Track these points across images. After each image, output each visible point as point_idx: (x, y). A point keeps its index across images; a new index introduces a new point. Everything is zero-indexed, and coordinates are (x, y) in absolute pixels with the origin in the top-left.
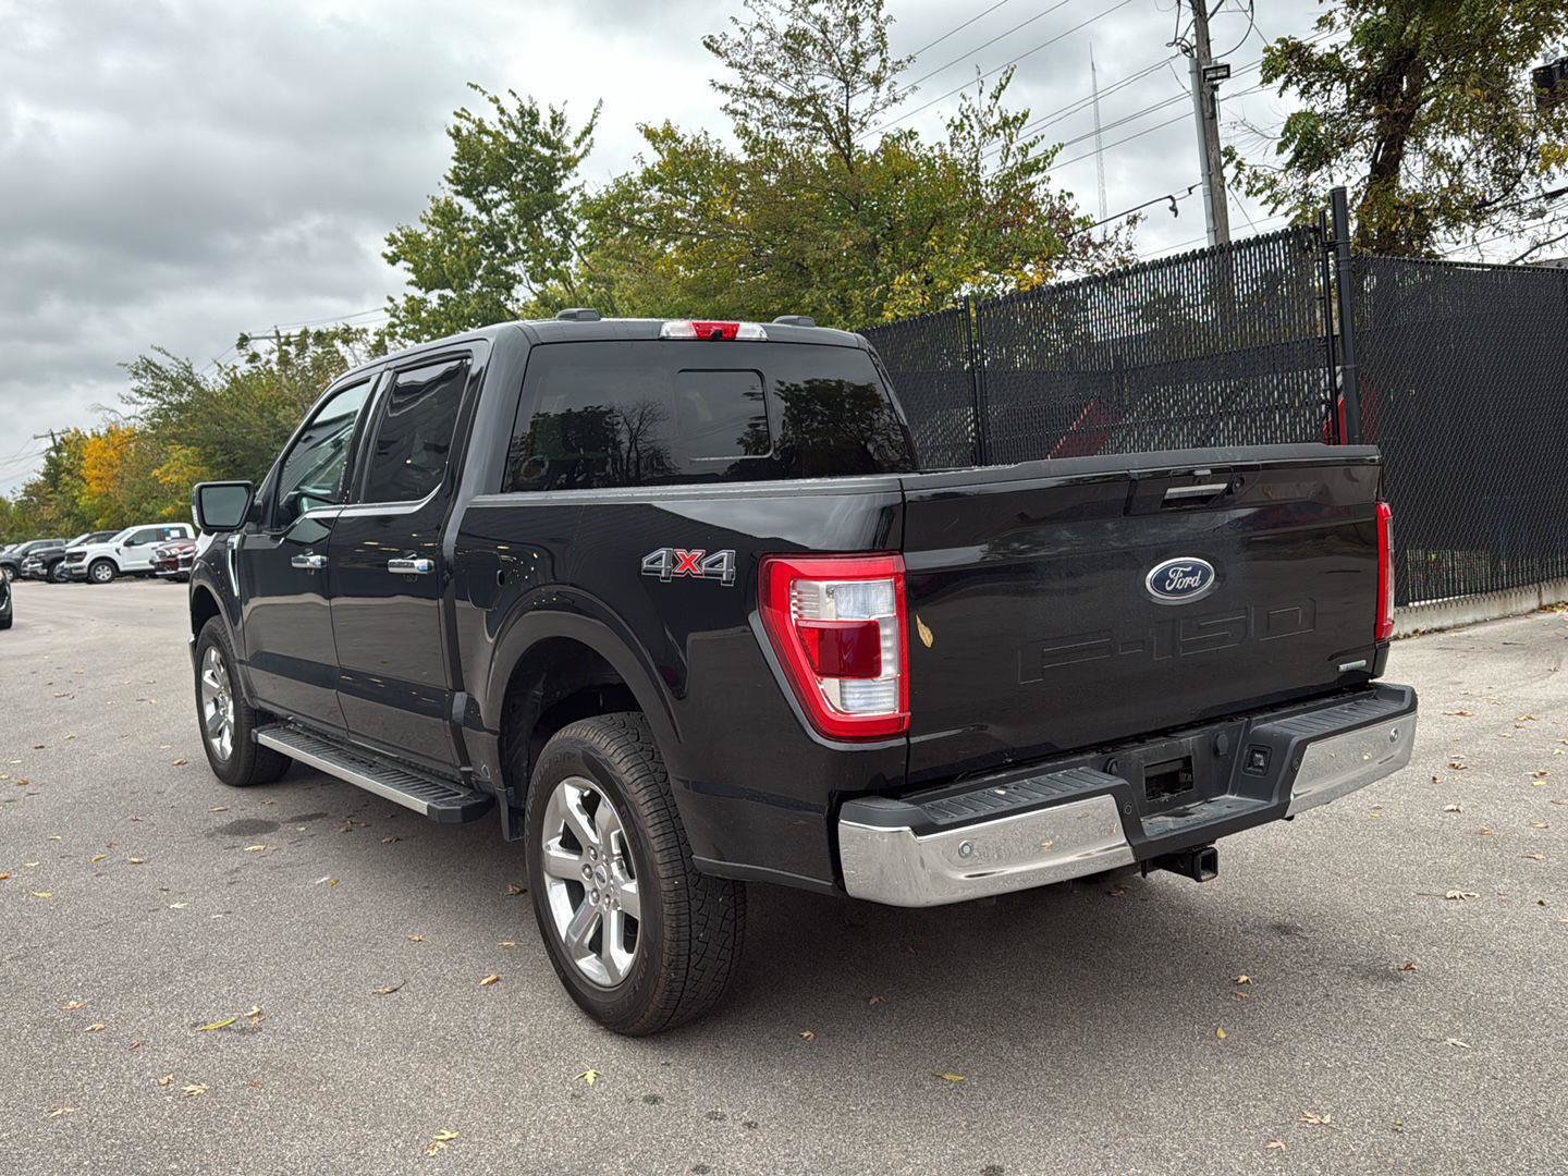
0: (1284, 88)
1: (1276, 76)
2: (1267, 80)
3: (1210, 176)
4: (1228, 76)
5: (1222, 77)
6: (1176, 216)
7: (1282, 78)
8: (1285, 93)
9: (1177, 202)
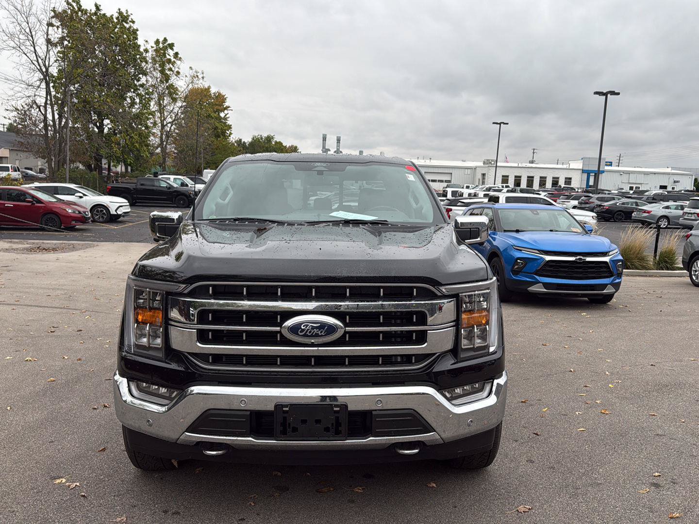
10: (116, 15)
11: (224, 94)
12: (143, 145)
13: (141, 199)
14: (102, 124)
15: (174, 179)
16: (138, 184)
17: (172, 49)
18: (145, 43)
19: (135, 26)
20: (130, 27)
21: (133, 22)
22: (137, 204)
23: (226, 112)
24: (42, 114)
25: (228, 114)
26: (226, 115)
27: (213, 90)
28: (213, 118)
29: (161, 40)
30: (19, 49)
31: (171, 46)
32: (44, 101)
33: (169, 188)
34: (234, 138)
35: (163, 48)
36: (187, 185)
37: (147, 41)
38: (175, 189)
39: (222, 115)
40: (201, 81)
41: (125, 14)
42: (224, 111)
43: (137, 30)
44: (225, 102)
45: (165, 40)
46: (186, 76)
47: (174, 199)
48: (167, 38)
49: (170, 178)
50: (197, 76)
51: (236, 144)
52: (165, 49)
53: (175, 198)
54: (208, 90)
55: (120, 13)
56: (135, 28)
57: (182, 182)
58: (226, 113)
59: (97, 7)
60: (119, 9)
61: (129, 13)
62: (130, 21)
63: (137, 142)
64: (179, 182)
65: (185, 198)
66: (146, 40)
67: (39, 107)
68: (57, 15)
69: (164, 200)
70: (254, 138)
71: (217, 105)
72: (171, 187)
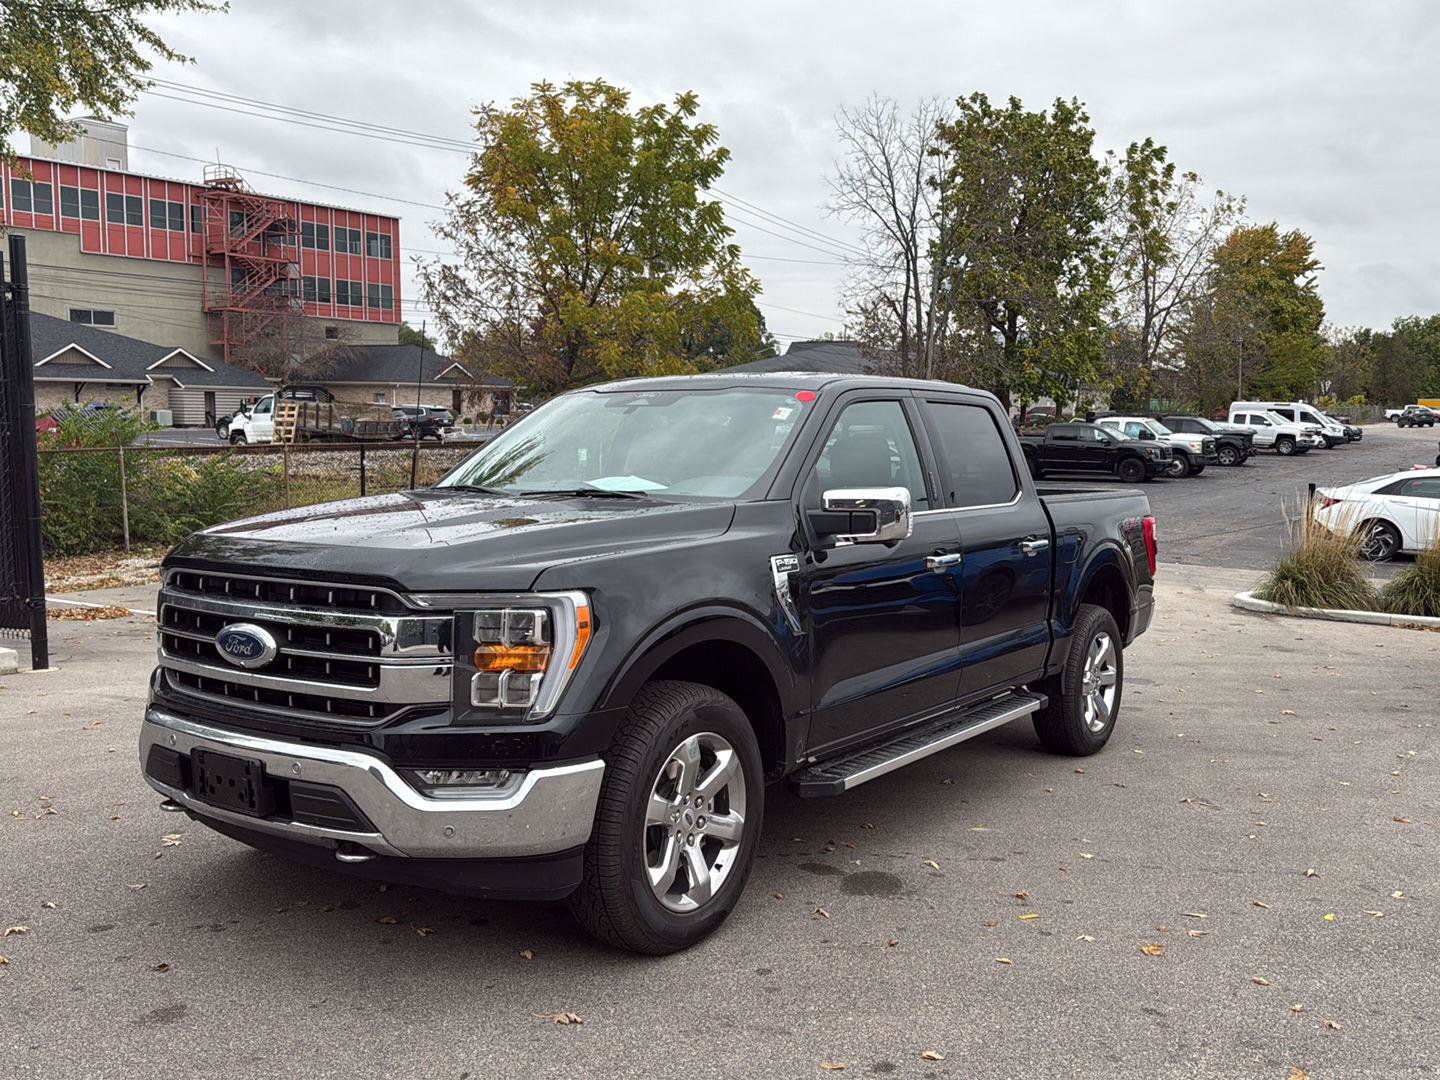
10: (1051, 111)
11: (1306, 236)
12: (1086, 357)
13: (1054, 465)
14: (1013, 324)
15: (1128, 423)
16: (1049, 435)
17: (1161, 159)
18: (1108, 156)
19: (1089, 127)
20: (1080, 130)
21: (1085, 119)
22: (1048, 476)
23: (1309, 274)
24: (898, 315)
25: (1315, 278)
26: (1308, 283)
27: (1282, 231)
28: (1274, 290)
29: (1140, 143)
30: (865, 204)
31: (1159, 154)
32: (902, 290)
33: (1108, 443)
34: (1350, 328)
35: (1144, 159)
36: (1152, 437)
37: (1111, 152)
38: (1120, 445)
39: (1300, 281)
40: (1237, 216)
41: (1069, 105)
42: (1303, 274)
43: (1093, 133)
44: (1308, 253)
45: (1149, 143)
46: (1204, 210)
47: (1116, 465)
48: (1152, 139)
49: (1118, 423)
50: (1229, 207)
51: (1355, 342)
52: (1147, 160)
53: (1119, 464)
54: (1270, 232)
55: (1060, 105)
56: (1089, 129)
57: (1143, 429)
58: (1311, 278)
59: (1015, 104)
60: (1059, 99)
61: (1079, 103)
62: (1080, 119)
63: (1071, 354)
64: (1136, 430)
65: (1139, 462)
66: (1108, 151)
67: (891, 304)
68: (944, 132)
69: (1098, 467)
70: (1397, 324)
71: (1288, 261)
72: (1111, 440)
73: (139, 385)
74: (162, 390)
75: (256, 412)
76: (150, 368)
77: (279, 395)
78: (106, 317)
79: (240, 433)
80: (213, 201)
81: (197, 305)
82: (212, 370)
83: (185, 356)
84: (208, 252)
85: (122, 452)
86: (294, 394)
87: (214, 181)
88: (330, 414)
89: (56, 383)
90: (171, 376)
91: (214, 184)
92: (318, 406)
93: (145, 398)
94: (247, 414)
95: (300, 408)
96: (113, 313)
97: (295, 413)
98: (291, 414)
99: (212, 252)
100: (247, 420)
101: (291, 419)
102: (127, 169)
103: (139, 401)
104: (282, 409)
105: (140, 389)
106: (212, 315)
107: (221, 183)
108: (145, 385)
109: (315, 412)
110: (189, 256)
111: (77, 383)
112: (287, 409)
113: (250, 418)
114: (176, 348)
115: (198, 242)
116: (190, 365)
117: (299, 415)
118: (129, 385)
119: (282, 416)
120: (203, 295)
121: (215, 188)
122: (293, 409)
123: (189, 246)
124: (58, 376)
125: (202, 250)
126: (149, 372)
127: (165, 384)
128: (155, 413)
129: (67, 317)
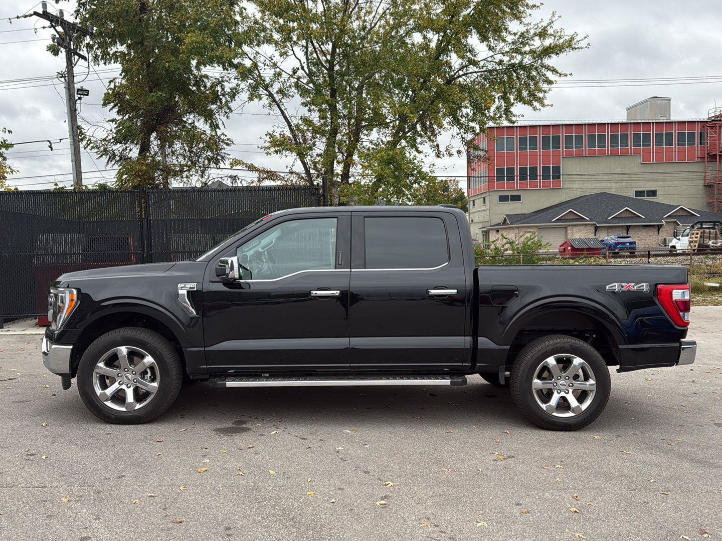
0: (111, 109)
1: (109, 103)
2: (105, 105)
3: (73, 136)
4: (88, 95)
5: (84, 95)
6: (52, 150)
7: (112, 104)
8: (111, 111)
9: (52, 144)
73: (658, 225)
74: (671, 227)
75: (682, 236)
76: (665, 217)
77: (693, 227)
78: (653, 193)
79: (674, 247)
80: (712, 128)
81: (702, 182)
82: (699, 216)
83: (684, 209)
84: (708, 154)
85: (521, 256)
86: (702, 225)
87: (713, 117)
88: (716, 236)
89: (618, 226)
90: (676, 220)
91: (713, 118)
92: (710, 231)
93: (662, 231)
94: (678, 238)
95: (701, 233)
96: (656, 191)
97: (698, 236)
98: (697, 238)
99: (711, 154)
100: (678, 241)
101: (696, 239)
102: (670, 119)
103: (659, 234)
104: (693, 234)
105: (659, 227)
106: (709, 186)
107: (718, 117)
108: (661, 225)
109: (708, 235)
110: (697, 158)
111: (627, 226)
112: (695, 234)
113: (679, 239)
114: (680, 206)
115: (703, 150)
116: (686, 214)
117: (701, 237)
118: (654, 226)
119: (693, 238)
120: (705, 177)
121: (713, 121)
122: (697, 234)
123: (698, 153)
124: (619, 223)
125: (705, 153)
126: (664, 219)
127: (672, 224)
128: (666, 239)
129: (633, 195)
